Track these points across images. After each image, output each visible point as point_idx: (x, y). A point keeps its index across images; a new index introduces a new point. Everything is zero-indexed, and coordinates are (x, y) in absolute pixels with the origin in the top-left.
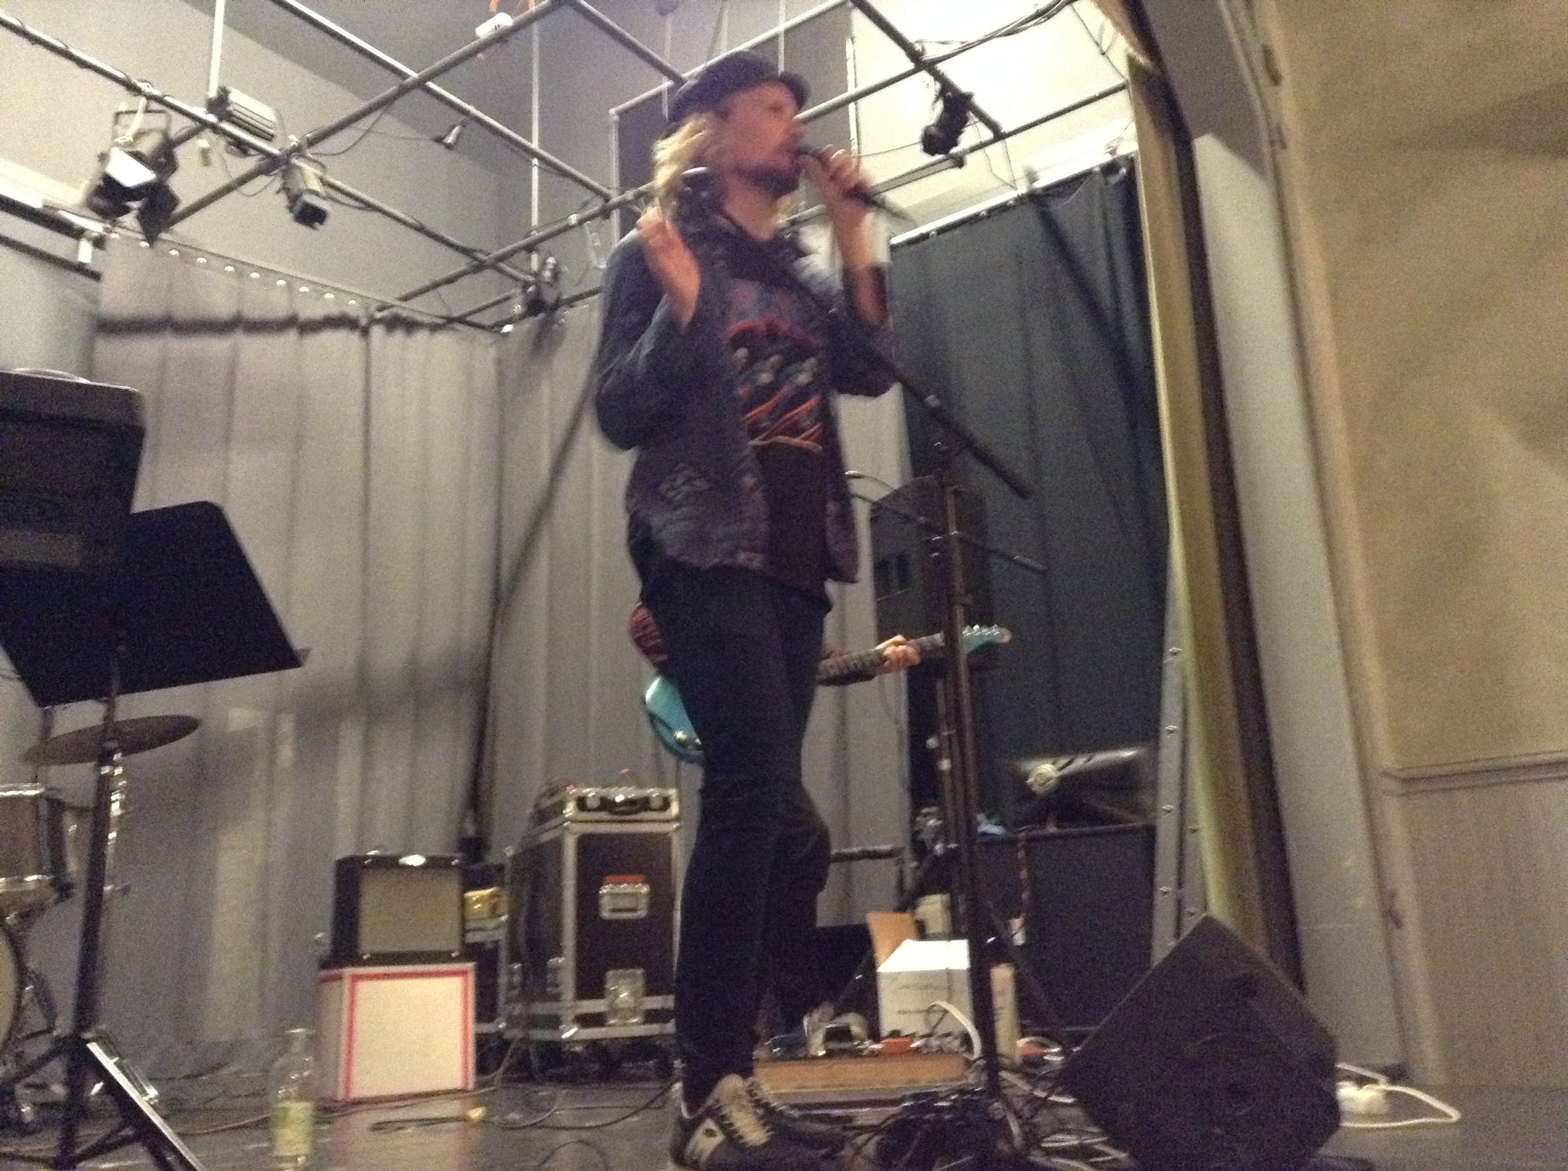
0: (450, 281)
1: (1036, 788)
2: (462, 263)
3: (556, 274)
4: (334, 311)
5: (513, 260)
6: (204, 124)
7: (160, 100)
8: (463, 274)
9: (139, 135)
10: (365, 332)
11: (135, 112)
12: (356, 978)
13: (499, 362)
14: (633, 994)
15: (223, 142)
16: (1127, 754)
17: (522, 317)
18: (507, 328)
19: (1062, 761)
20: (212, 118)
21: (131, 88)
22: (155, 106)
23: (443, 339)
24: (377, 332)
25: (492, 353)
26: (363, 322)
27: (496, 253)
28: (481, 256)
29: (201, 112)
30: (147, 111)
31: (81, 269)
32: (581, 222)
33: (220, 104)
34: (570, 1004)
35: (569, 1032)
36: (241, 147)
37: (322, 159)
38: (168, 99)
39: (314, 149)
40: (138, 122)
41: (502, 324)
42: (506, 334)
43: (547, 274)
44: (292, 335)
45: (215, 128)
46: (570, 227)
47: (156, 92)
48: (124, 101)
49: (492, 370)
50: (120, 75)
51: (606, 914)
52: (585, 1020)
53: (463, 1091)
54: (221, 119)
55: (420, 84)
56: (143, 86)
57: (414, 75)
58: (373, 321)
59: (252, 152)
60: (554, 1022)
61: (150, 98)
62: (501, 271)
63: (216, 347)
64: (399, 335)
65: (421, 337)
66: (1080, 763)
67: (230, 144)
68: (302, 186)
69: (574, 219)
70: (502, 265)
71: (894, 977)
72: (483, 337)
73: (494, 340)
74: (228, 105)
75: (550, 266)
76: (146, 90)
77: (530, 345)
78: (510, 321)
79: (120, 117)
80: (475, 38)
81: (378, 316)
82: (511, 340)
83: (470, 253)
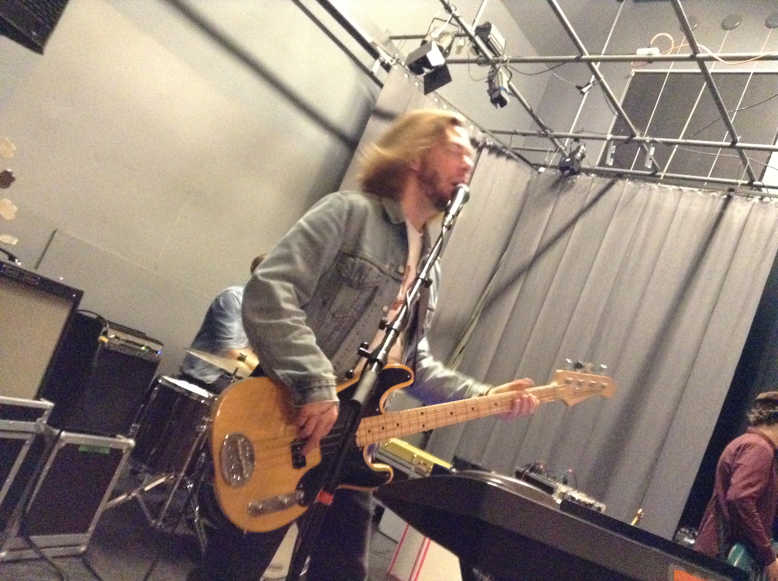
2: (537, 131)
3: (583, 156)
5: (563, 140)
6: (467, 34)
7: (457, 18)
9: (443, 34)
10: (480, 150)
11: (446, 21)
13: (529, 183)
15: (471, 45)
17: (552, 167)
18: (542, 169)
20: (473, 33)
21: (448, 8)
22: (454, 21)
23: (511, 165)
24: (485, 151)
25: (528, 178)
26: (480, 145)
27: (556, 133)
28: (548, 132)
29: (472, 30)
30: (450, 22)
31: (371, 75)
32: (612, 140)
33: (483, 30)
36: (477, 49)
37: (513, 72)
38: (461, 19)
39: (512, 65)
40: (445, 27)
41: (540, 166)
42: (540, 173)
43: (579, 155)
45: (471, 39)
47: (457, 13)
48: (441, 12)
49: (524, 185)
54: (476, 34)
55: (589, 62)
56: (453, 8)
57: (587, 56)
58: (485, 145)
59: (480, 54)
61: (454, 16)
62: (555, 142)
64: (493, 156)
65: (502, 160)
67: (473, 47)
69: (609, 137)
70: (555, 139)
72: (528, 169)
73: (532, 172)
74: (488, 34)
75: (581, 151)
76: (453, 12)
77: (550, 183)
78: (545, 166)
79: (435, 20)
80: (635, 54)
81: (488, 143)
82: (541, 176)
83: (543, 128)
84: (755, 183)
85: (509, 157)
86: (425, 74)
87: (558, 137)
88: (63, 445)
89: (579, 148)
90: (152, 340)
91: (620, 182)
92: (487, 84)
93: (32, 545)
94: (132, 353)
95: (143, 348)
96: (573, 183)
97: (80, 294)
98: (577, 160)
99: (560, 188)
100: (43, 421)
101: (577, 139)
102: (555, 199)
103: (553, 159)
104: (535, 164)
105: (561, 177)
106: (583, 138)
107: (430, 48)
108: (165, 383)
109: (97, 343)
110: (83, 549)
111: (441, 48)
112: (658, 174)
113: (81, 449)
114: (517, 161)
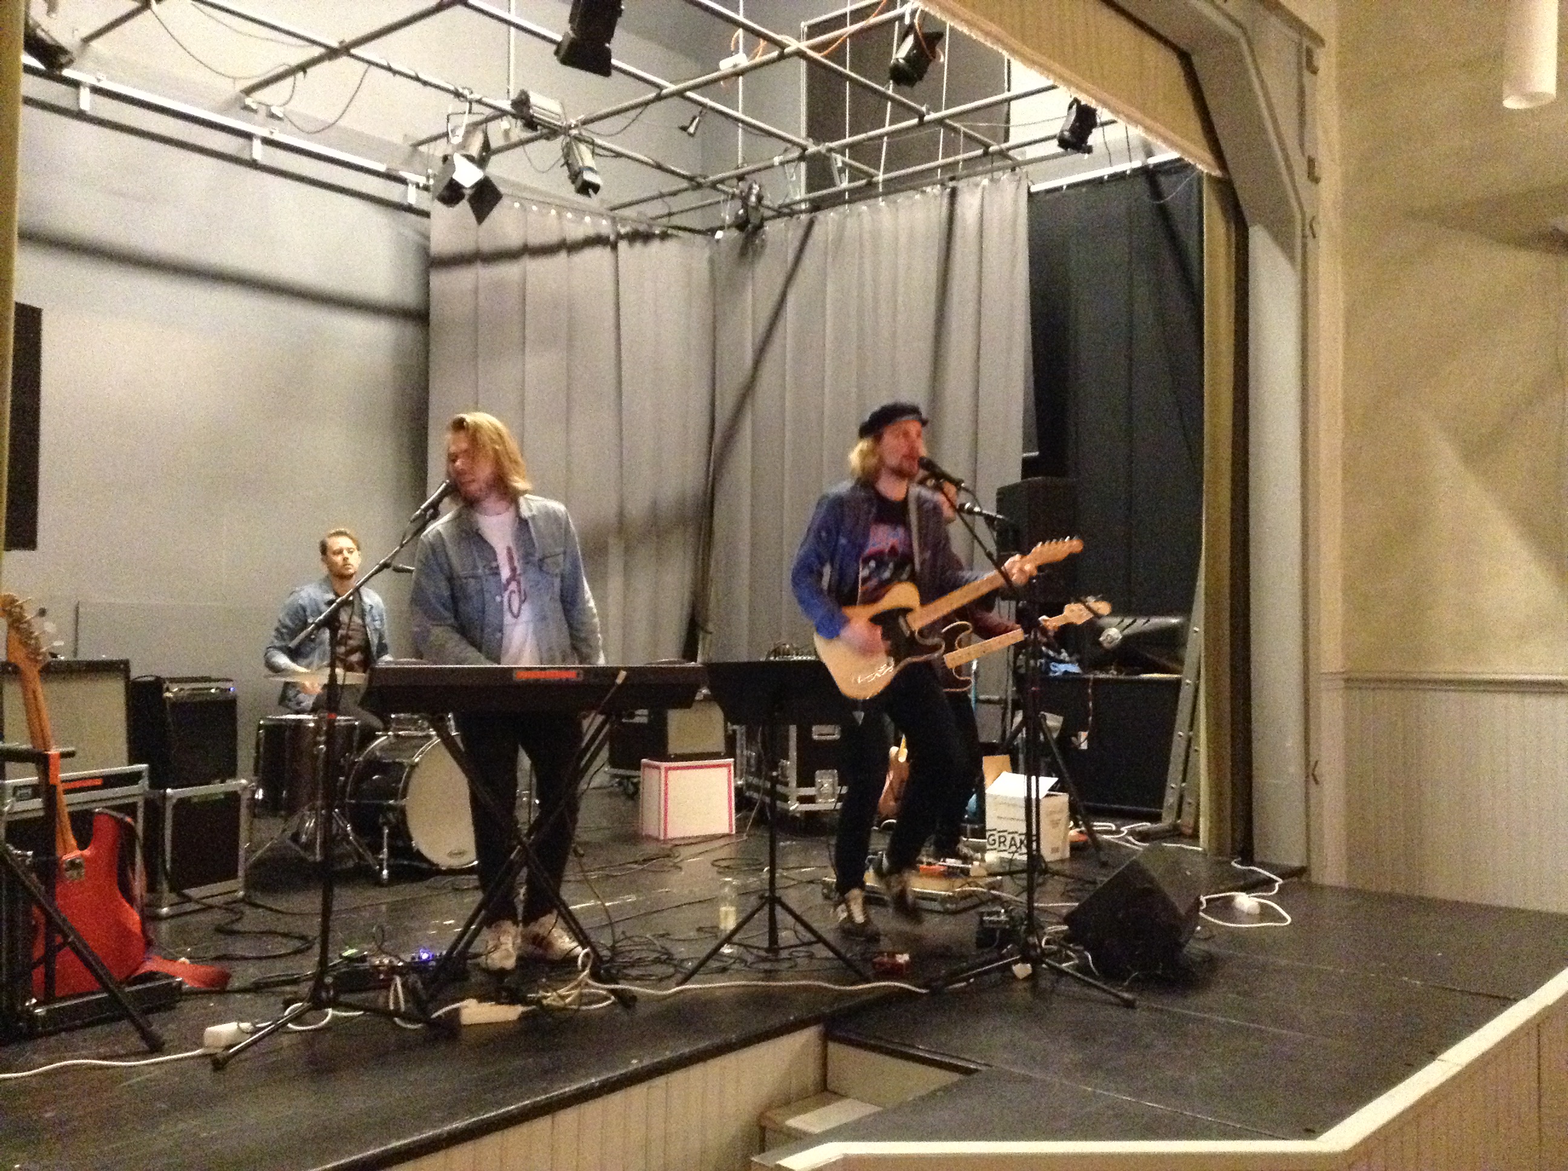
0: (674, 194)
1: (1105, 645)
2: (685, 184)
3: (760, 198)
4: (591, 232)
6: (505, 112)
7: (479, 102)
8: (686, 190)
9: (467, 135)
10: (614, 247)
11: (463, 113)
12: (668, 769)
13: (712, 261)
14: (833, 785)
15: (519, 122)
16: (1174, 621)
17: (729, 227)
18: (719, 235)
19: (1127, 621)
20: (513, 109)
21: (457, 95)
22: (475, 106)
23: (671, 245)
24: (623, 245)
25: (707, 254)
26: (612, 238)
27: (711, 178)
28: (702, 180)
29: (507, 105)
30: (470, 112)
31: (410, 209)
32: (782, 164)
33: (522, 104)
34: (794, 790)
35: (794, 806)
36: (532, 126)
38: (484, 99)
41: (713, 231)
42: (718, 241)
43: (753, 199)
44: (563, 255)
45: (515, 115)
46: (772, 166)
47: (476, 96)
48: (452, 105)
49: (705, 265)
50: (452, 88)
51: (815, 737)
52: (803, 800)
53: (729, 835)
55: (679, 93)
56: (466, 92)
57: (673, 87)
58: (620, 237)
60: (785, 799)
61: (473, 101)
62: (718, 190)
63: (509, 271)
64: (638, 246)
65: (655, 246)
66: (1141, 624)
68: (581, 164)
69: (777, 160)
70: (720, 186)
71: (995, 797)
72: (701, 240)
73: (709, 241)
74: (529, 107)
75: (755, 191)
76: (469, 97)
77: (738, 250)
78: (721, 228)
79: (451, 117)
80: (718, 70)
81: (623, 231)
82: (722, 244)
83: (691, 179)
84: (991, 149)
85: (664, 236)
86: (467, 197)
87: (722, 181)
88: (174, 801)
89: (751, 188)
90: (218, 680)
91: (821, 216)
92: (565, 167)
93: (189, 899)
94: (204, 698)
95: (213, 691)
96: (763, 240)
97: (126, 663)
98: (753, 207)
99: (751, 254)
100: (144, 783)
101: (741, 178)
102: (750, 274)
103: (728, 213)
104: (708, 230)
105: (747, 238)
106: (748, 173)
107: (453, 168)
108: (268, 723)
109: (164, 701)
110: (241, 893)
111: (470, 158)
112: (875, 179)
113: (196, 800)
114: (676, 236)
